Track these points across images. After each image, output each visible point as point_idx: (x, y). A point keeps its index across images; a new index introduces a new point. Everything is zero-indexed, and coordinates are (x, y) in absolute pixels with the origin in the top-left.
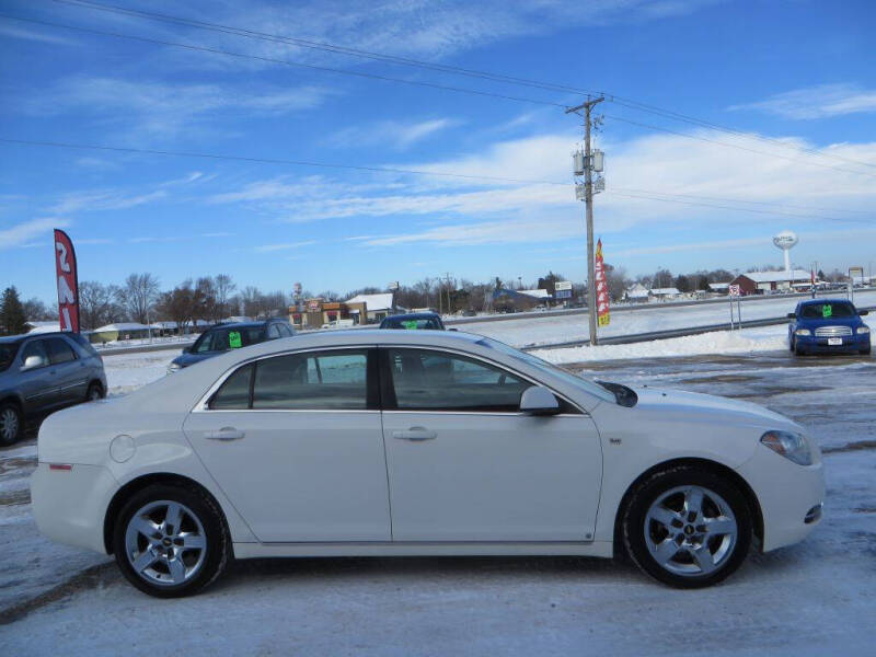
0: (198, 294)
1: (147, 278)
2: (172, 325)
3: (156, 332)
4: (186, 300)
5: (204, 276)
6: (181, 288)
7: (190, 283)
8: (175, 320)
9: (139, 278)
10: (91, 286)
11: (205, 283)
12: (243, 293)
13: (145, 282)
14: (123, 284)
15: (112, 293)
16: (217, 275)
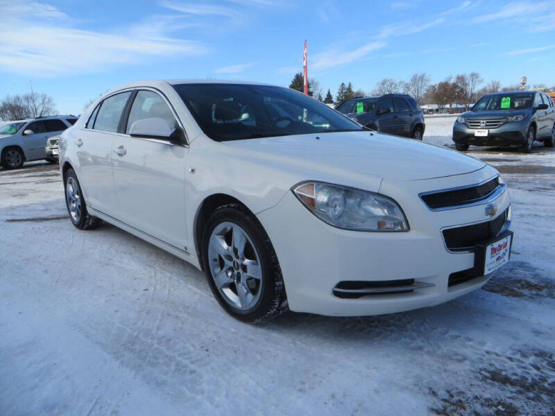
0: (455, 86)
1: (423, 76)
2: (435, 107)
3: (425, 111)
4: (446, 90)
5: (460, 74)
6: (443, 81)
7: (450, 78)
8: (437, 103)
9: (419, 76)
10: (389, 81)
11: (461, 79)
12: (488, 85)
13: (422, 78)
14: (408, 80)
15: (401, 86)
16: (470, 73)
